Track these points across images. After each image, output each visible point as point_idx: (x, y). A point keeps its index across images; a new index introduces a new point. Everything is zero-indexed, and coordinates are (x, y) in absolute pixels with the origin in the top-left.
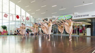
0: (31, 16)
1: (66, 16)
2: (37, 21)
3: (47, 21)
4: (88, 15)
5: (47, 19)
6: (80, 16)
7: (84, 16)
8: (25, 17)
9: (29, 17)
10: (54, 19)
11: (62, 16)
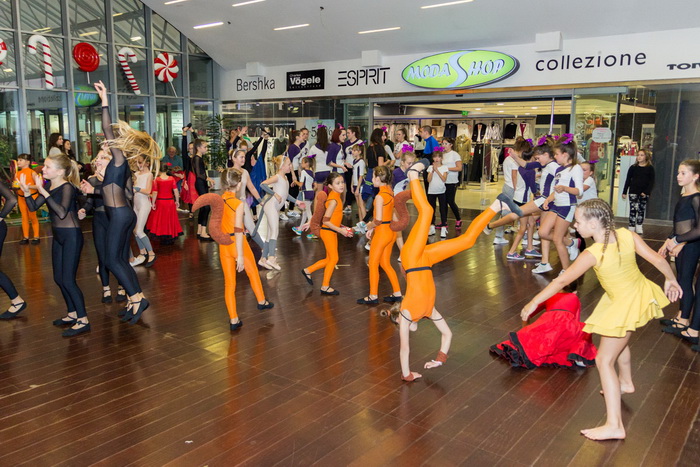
1: (468, 59)
2: (241, 85)
3: (321, 86)
4: (640, 59)
5: (320, 73)
6: (576, 63)
7: (610, 61)
10: (376, 73)
11: (443, 58)
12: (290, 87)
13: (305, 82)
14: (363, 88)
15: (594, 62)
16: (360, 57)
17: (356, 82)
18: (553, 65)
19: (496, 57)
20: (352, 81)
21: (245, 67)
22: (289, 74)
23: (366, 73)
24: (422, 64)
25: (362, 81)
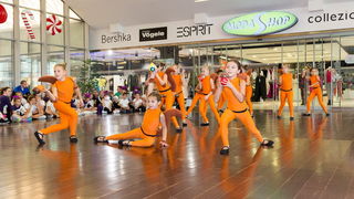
0: (72, 14)
1: (266, 16)
2: (105, 39)
3: (165, 37)
5: (165, 30)
6: (333, 18)
7: (353, 16)
8: (37, 15)
9: (62, 19)
10: (204, 28)
11: (250, 17)
12: (142, 39)
13: (152, 35)
14: (195, 38)
15: (344, 17)
16: (193, 18)
17: (190, 34)
18: (318, 19)
19: (284, 15)
20: (186, 34)
21: (108, 27)
22: (141, 31)
23: (196, 28)
24: (236, 20)
25: (194, 33)
